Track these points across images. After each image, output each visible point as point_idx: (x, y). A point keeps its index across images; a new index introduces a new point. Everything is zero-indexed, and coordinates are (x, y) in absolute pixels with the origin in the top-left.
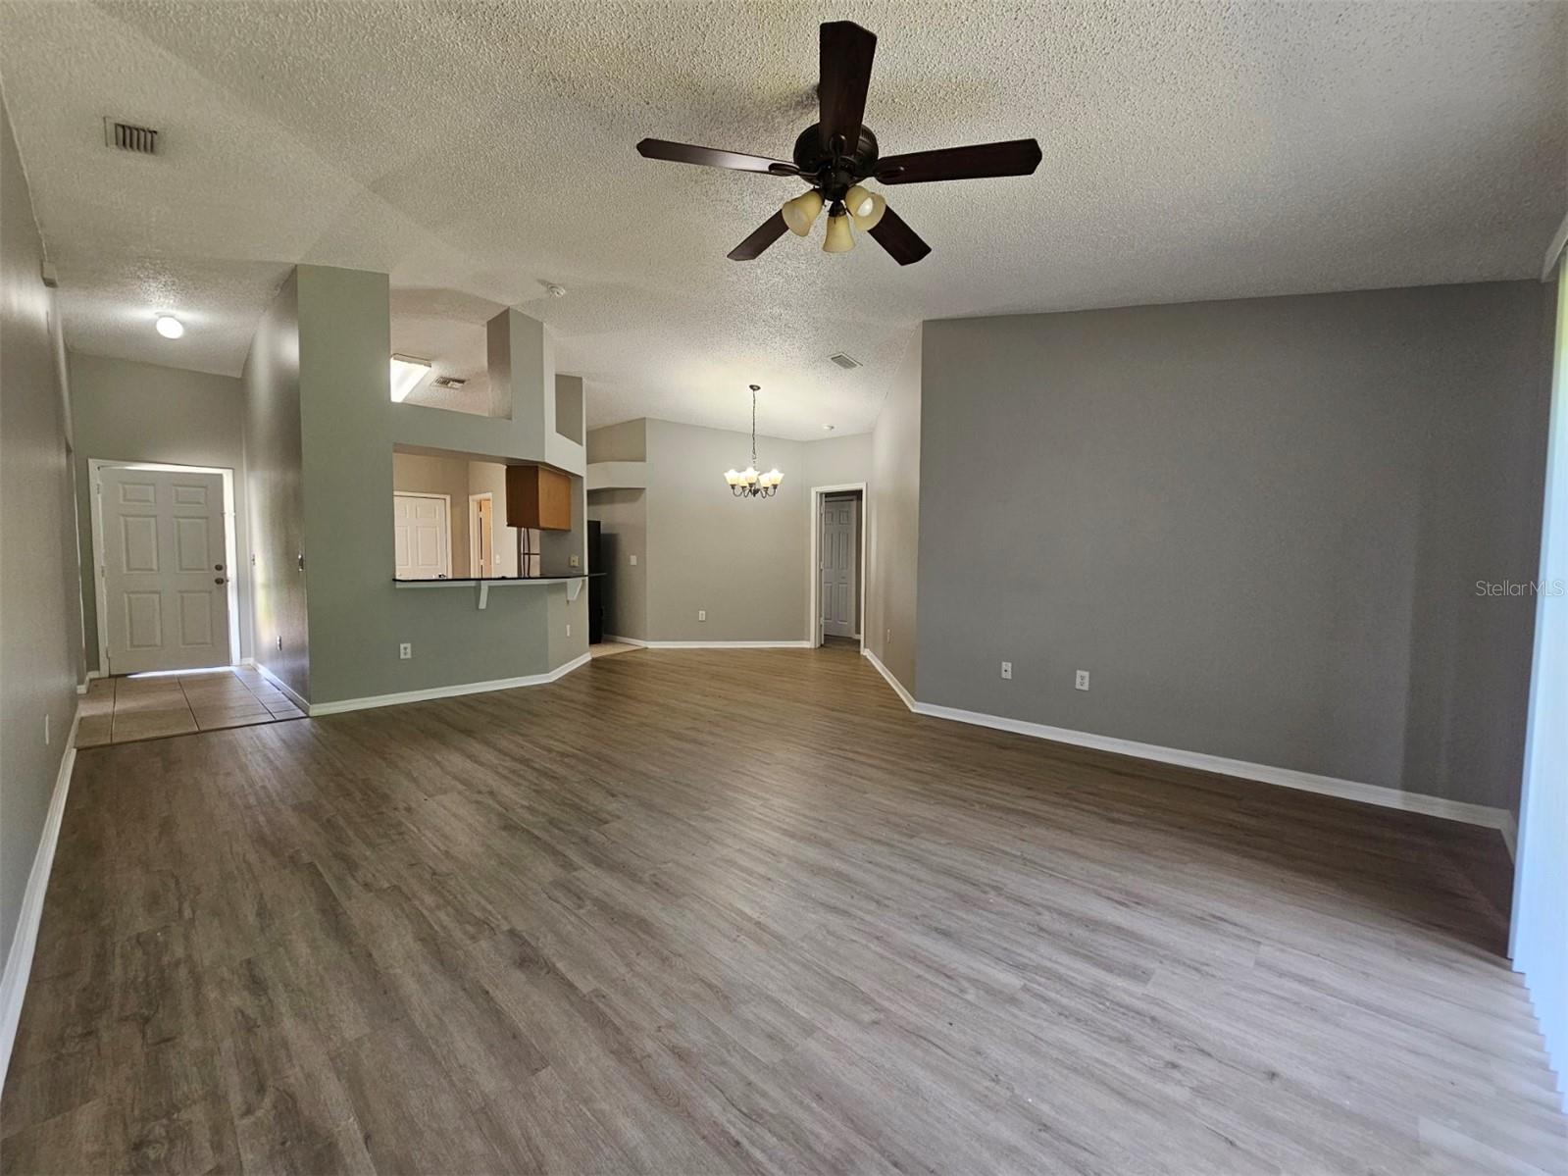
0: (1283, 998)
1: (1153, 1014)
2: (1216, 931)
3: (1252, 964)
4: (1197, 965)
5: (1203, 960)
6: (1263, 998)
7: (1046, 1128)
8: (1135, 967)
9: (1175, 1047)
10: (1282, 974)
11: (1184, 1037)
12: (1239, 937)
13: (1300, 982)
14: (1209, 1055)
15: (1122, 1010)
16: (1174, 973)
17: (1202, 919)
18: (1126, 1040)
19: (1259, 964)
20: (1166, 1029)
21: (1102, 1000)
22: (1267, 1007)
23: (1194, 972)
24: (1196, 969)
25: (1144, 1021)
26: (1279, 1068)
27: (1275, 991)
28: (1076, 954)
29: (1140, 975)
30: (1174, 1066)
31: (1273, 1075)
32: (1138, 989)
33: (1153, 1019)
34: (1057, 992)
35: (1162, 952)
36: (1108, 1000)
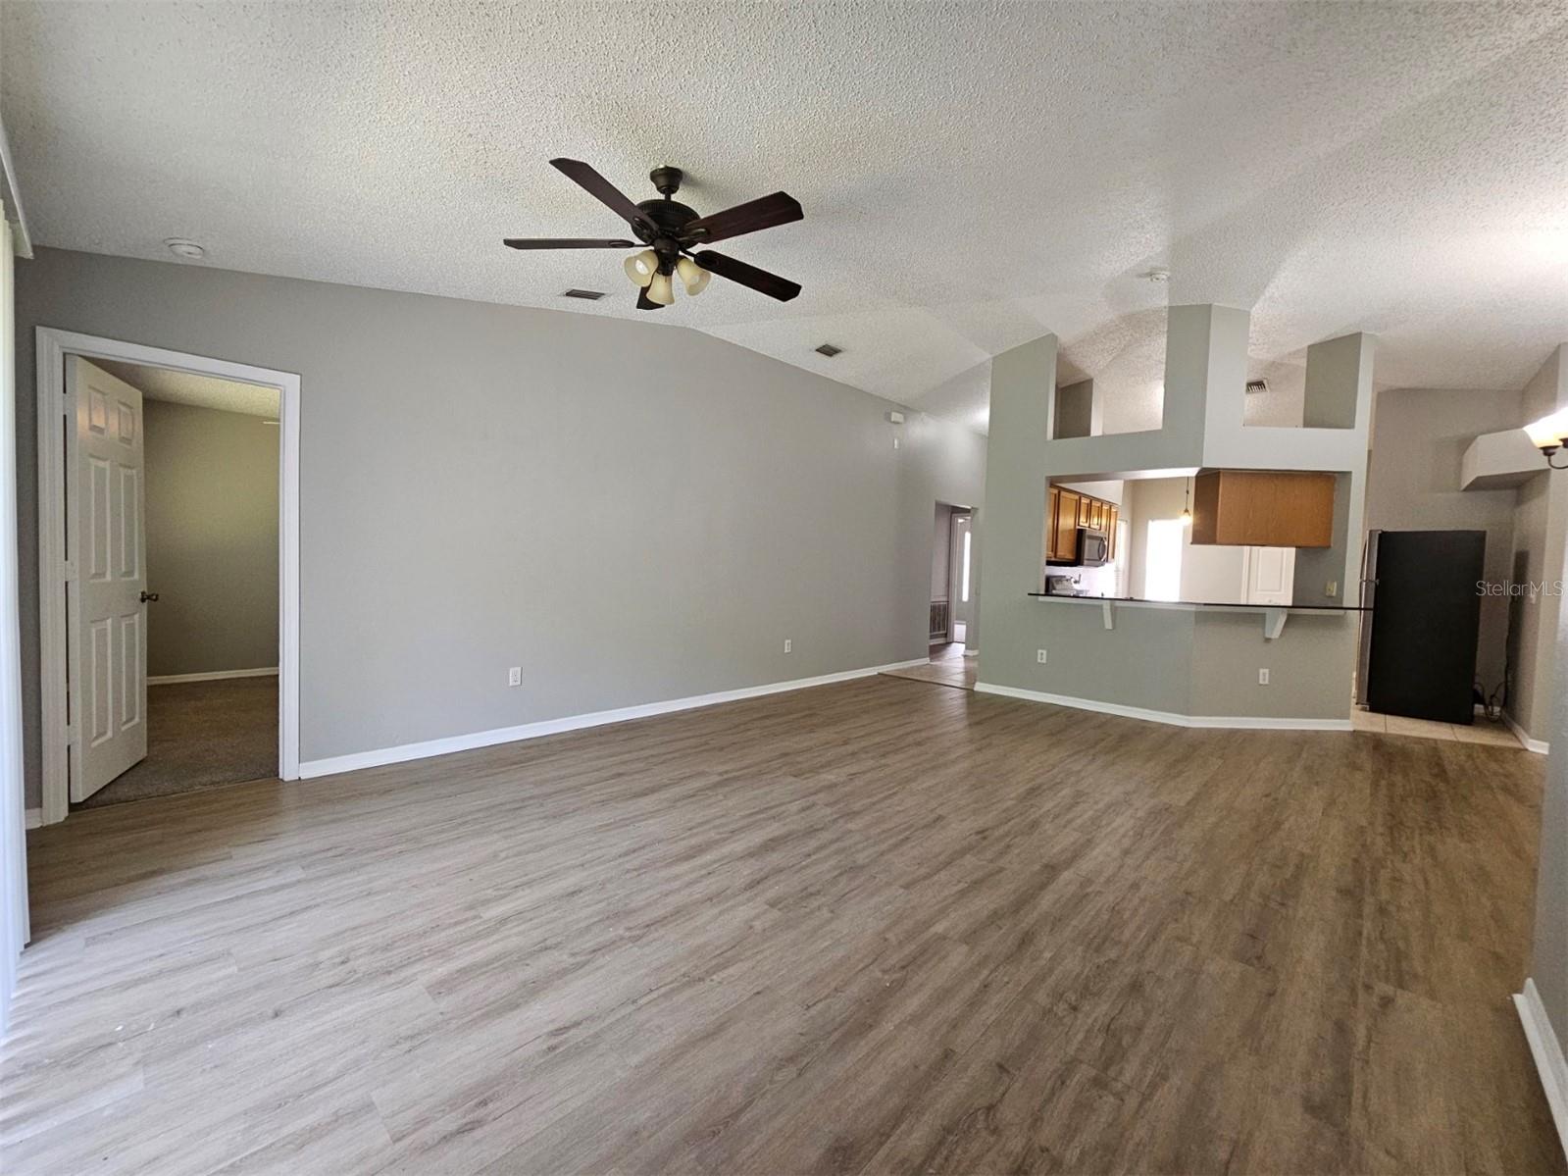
0: (317, 1088)
1: (393, 975)
2: (452, 1104)
3: (375, 1096)
4: (416, 1042)
5: (418, 1052)
6: (332, 1070)
7: (369, 894)
8: (450, 991)
9: (355, 971)
10: (337, 1119)
11: (358, 980)
12: (422, 1122)
13: (313, 1129)
14: (331, 987)
15: (413, 959)
16: (420, 1016)
17: (484, 1103)
18: (386, 948)
19: (368, 1107)
20: (374, 974)
21: (432, 952)
22: (321, 1065)
23: (409, 1033)
24: (412, 1037)
25: (391, 966)
26: (277, 1022)
27: (327, 1089)
28: (497, 959)
29: (440, 988)
30: (343, 963)
31: (276, 1015)
32: (425, 979)
33: (389, 973)
34: (460, 931)
35: (453, 1024)
36: (429, 956)
